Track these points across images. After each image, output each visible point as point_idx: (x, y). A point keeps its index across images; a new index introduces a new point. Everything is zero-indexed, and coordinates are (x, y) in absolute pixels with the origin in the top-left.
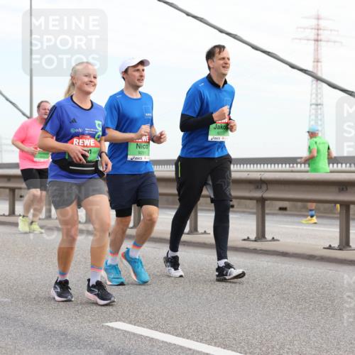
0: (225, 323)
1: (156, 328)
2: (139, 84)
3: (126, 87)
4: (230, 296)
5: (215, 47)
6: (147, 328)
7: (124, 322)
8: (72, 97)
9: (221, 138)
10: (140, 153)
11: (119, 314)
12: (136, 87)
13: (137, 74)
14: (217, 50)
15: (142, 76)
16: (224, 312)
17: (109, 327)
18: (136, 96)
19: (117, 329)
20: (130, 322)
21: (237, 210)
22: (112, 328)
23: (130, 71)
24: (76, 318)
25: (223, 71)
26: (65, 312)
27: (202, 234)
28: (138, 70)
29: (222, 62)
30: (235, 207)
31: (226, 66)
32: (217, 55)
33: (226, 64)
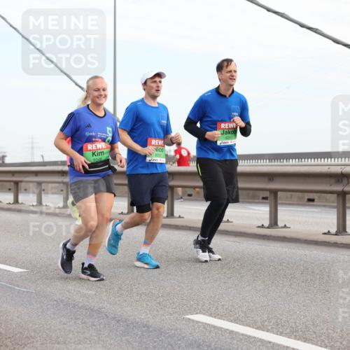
0: (305, 316)
1: (236, 321)
2: (156, 94)
3: (146, 97)
4: (310, 290)
5: (224, 61)
6: (227, 320)
7: (204, 314)
8: (88, 105)
9: (230, 142)
10: (156, 155)
11: (200, 307)
12: (154, 97)
13: (154, 85)
14: (225, 64)
15: (158, 87)
16: (304, 306)
17: (189, 319)
18: (154, 104)
19: (197, 322)
20: (210, 315)
21: (318, 204)
22: (193, 321)
23: (148, 83)
24: (158, 311)
25: (230, 82)
26: (147, 305)
27: (282, 227)
28: (155, 82)
29: (229, 75)
30: (316, 200)
31: (233, 78)
32: (224, 68)
33: (233, 76)
